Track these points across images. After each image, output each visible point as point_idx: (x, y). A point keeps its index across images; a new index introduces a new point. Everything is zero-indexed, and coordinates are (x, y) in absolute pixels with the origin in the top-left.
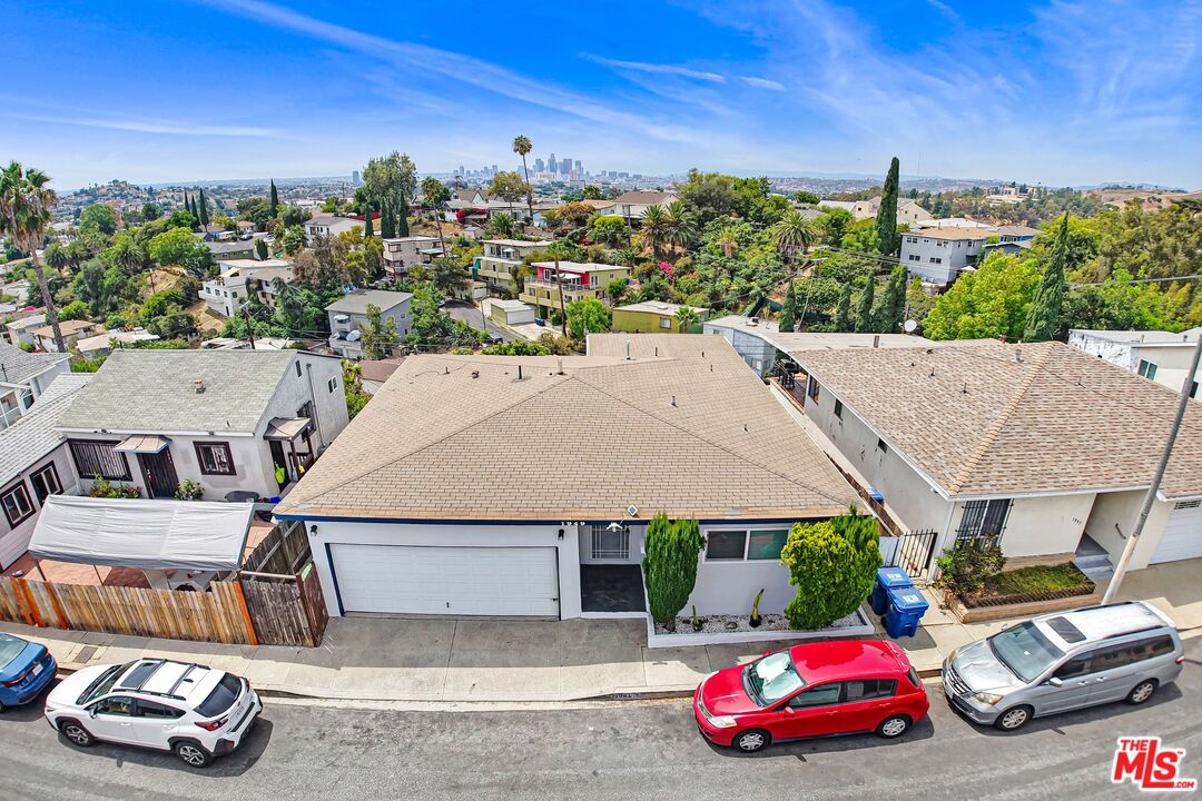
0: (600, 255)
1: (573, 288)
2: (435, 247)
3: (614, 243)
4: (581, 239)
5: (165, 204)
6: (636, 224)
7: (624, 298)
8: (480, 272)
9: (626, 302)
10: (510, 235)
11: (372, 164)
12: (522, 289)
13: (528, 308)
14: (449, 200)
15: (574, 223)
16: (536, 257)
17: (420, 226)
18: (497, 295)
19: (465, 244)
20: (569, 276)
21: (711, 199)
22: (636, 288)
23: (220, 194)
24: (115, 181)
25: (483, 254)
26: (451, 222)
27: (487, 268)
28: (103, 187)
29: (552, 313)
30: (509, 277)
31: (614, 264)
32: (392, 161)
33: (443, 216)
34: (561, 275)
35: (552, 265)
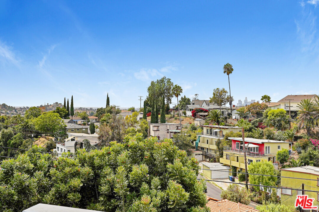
0: (271, 133)
1: (254, 155)
2: (177, 129)
3: (280, 127)
4: (260, 125)
6: (294, 114)
7: (288, 163)
8: (200, 145)
9: (289, 166)
10: (218, 123)
11: (153, 83)
12: (222, 155)
13: (225, 168)
14: (190, 104)
15: (255, 115)
16: (232, 135)
17: (173, 119)
18: (208, 160)
19: (194, 129)
20: (251, 146)
22: (296, 157)
24: (57, 103)
25: (203, 134)
26: (189, 117)
27: (203, 142)
28: (51, 105)
29: (239, 171)
30: (215, 147)
31: (280, 140)
32: (162, 81)
33: (185, 113)
34: (246, 145)
35: (240, 139)
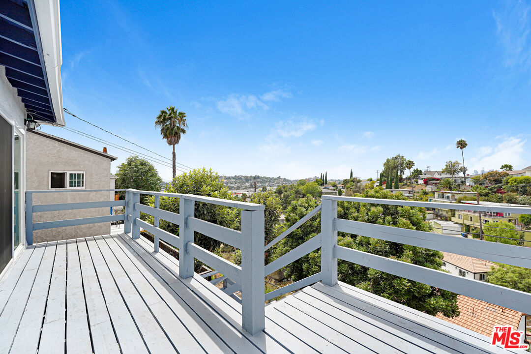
0: (513, 198)
1: (490, 217)
2: (409, 193)
3: (525, 192)
4: (499, 191)
10: (451, 189)
11: (388, 161)
12: (454, 215)
13: (457, 225)
14: (422, 175)
15: (493, 182)
17: (406, 186)
19: (426, 193)
25: (434, 198)
26: (421, 184)
29: (473, 230)
31: (524, 204)
32: (396, 158)
33: (417, 182)
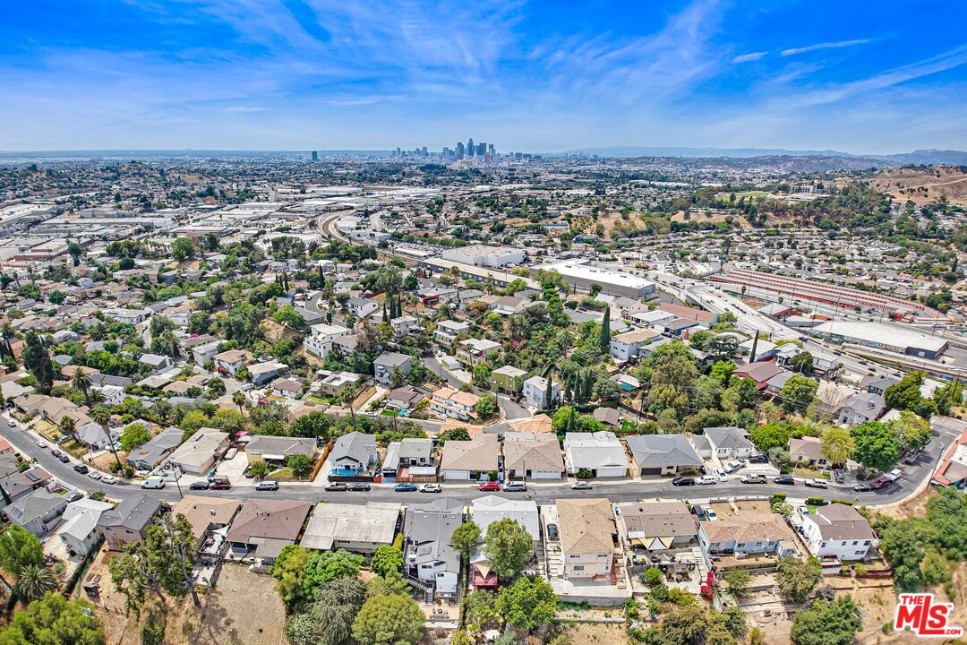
5: (182, 192)
8: (436, 339)
10: (449, 316)
16: (462, 336)
19: (428, 319)
20: (475, 352)
21: (536, 314)
22: (502, 357)
23: (214, 176)
25: (437, 329)
26: (420, 302)
27: (439, 338)
29: (468, 367)
30: (449, 344)
31: (494, 340)
